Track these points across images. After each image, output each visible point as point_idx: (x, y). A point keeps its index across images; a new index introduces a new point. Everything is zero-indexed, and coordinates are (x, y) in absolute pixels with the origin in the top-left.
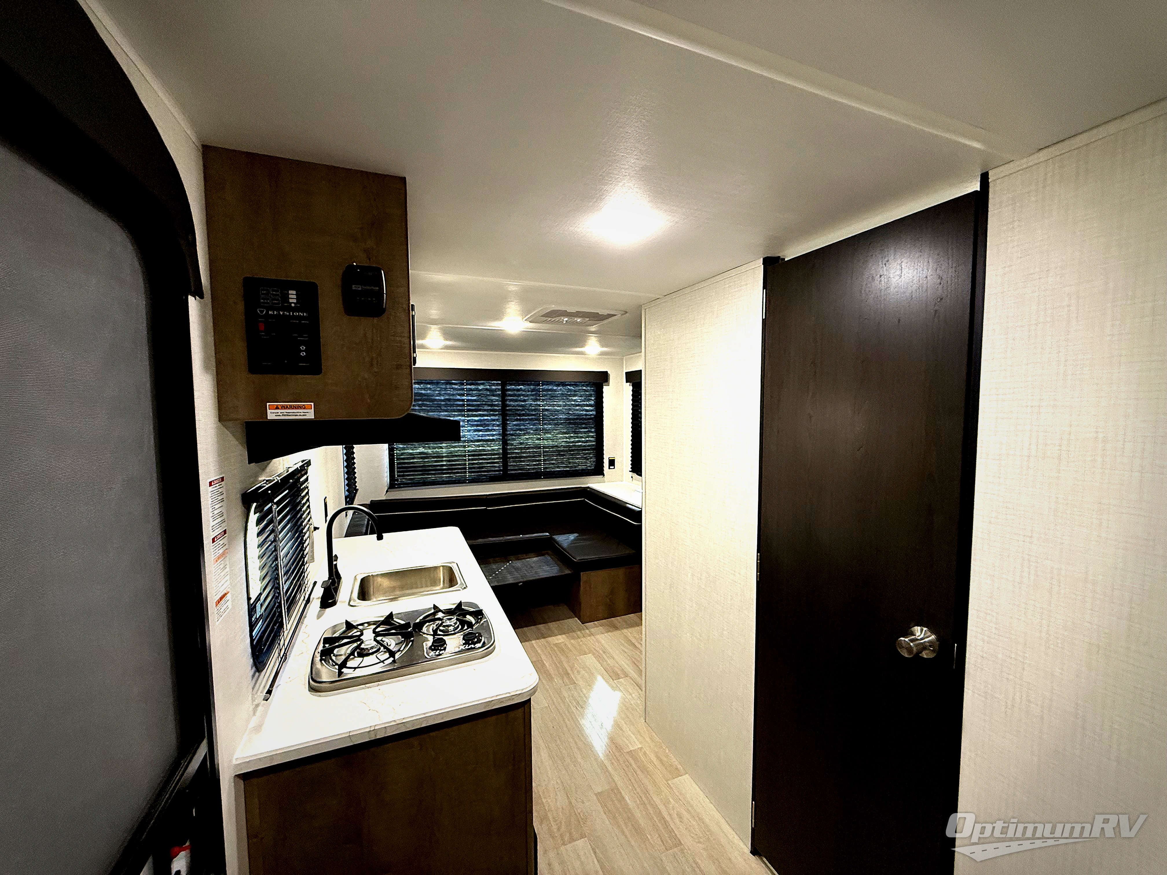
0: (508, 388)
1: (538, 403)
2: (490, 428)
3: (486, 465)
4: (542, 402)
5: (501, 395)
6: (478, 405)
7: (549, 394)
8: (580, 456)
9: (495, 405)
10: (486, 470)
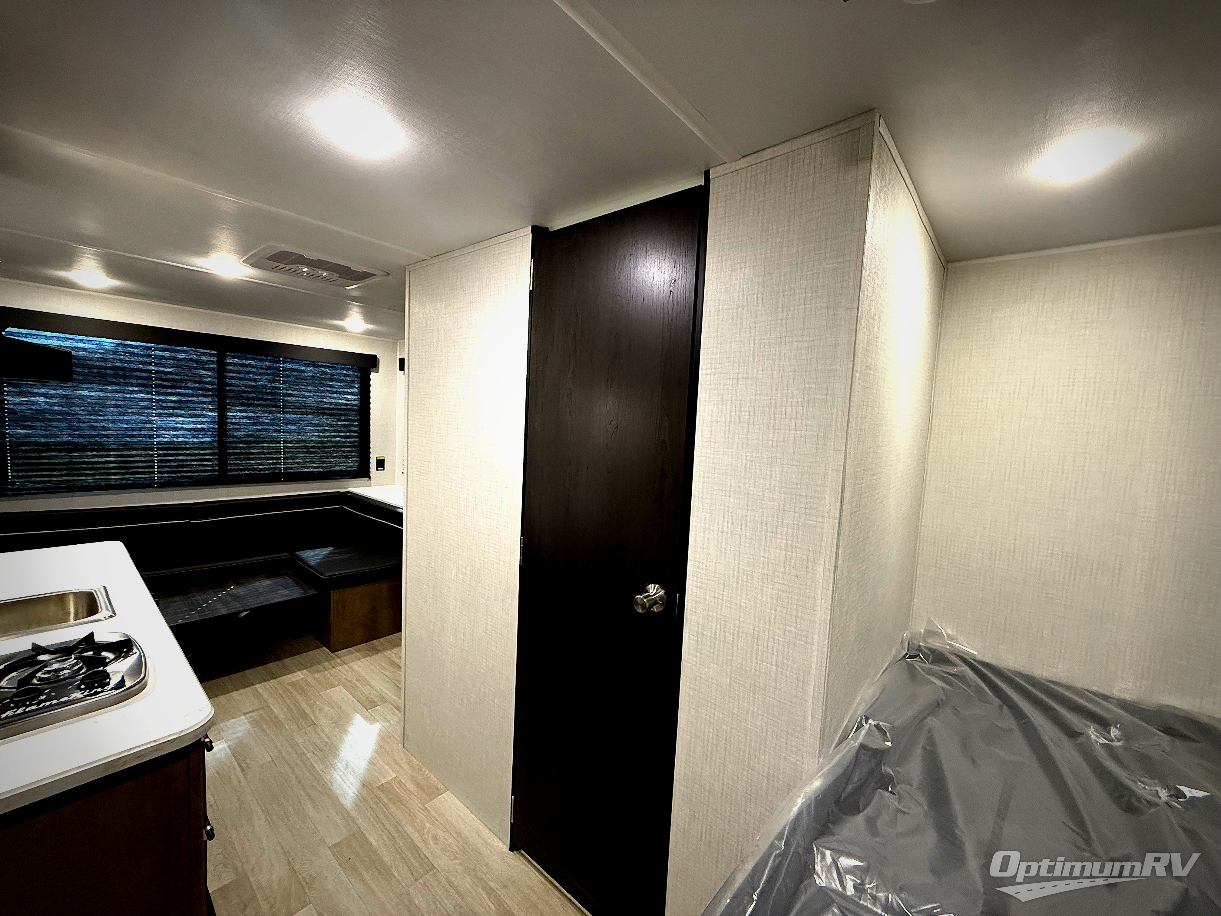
0: (228, 361)
1: (277, 385)
2: (197, 413)
3: (188, 463)
4: (282, 384)
5: (216, 369)
6: (177, 381)
7: (294, 375)
8: (337, 454)
9: (206, 383)
10: (190, 469)
